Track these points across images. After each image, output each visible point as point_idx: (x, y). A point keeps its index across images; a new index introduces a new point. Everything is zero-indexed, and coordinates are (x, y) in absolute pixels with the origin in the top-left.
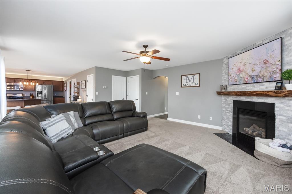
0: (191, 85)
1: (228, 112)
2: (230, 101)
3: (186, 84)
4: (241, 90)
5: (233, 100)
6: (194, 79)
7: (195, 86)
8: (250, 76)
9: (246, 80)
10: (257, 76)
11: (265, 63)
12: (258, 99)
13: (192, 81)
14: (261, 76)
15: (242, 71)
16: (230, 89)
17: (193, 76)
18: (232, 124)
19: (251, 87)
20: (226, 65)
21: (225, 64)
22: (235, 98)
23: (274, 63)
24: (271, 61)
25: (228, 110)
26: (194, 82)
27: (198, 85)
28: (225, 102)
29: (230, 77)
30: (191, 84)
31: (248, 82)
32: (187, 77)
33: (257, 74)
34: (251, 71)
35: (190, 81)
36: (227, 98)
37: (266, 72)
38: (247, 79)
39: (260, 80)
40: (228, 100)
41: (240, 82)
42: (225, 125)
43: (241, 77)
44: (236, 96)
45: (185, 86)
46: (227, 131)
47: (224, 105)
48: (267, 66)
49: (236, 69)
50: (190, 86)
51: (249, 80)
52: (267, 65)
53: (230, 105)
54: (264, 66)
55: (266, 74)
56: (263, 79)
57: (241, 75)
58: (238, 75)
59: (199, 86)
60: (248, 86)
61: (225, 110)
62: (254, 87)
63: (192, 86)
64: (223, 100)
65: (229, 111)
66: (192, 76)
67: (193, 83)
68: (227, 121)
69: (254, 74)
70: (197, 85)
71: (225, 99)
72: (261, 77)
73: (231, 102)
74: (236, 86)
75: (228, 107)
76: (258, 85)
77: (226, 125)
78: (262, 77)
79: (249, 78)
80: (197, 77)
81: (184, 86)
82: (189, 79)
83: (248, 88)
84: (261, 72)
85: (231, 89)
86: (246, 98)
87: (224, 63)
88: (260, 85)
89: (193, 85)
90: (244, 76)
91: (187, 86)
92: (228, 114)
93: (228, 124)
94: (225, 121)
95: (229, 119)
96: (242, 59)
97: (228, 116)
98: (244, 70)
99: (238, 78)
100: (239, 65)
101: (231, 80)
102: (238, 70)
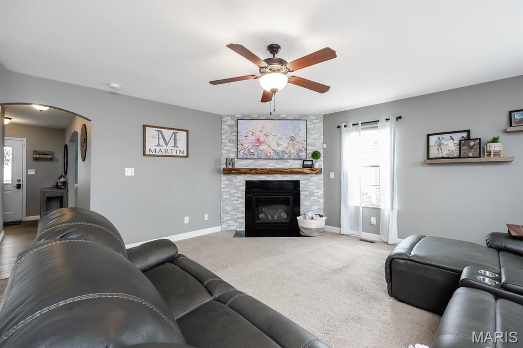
0: (170, 152)
1: (236, 199)
2: (239, 182)
3: (158, 149)
4: (259, 166)
5: (246, 181)
6: (175, 140)
7: (178, 154)
8: (274, 150)
9: (269, 155)
10: (283, 152)
11: (292, 140)
13: (172, 143)
14: (287, 152)
15: (263, 143)
16: (239, 165)
17: (175, 134)
18: (244, 216)
19: (274, 164)
20: (229, 127)
21: (227, 125)
22: (250, 177)
23: (300, 142)
24: (298, 139)
25: (235, 197)
26: (175, 146)
27: (185, 154)
28: (228, 184)
29: (240, 147)
30: (169, 149)
31: (271, 158)
32: (158, 131)
33: (283, 150)
34: (275, 144)
35: (167, 144)
36: (233, 178)
37: (293, 149)
38: (270, 153)
39: (286, 156)
40: (234, 181)
41: (259, 156)
42: (228, 220)
43: (262, 150)
45: (154, 153)
46: (234, 228)
47: (227, 190)
48: (294, 144)
49: (252, 138)
50: (167, 154)
51: (272, 155)
52: (294, 142)
53: (240, 188)
54: (291, 142)
55: (292, 151)
56: (290, 156)
57: (261, 148)
58: (256, 146)
59: (187, 156)
60: (270, 162)
61: (228, 197)
62: (278, 163)
63: (170, 154)
64: (223, 182)
65: (238, 197)
66: (172, 131)
67: (175, 148)
68: (234, 213)
69: (279, 149)
70: (182, 155)
71: (227, 180)
72: (287, 154)
73: (241, 184)
74: (251, 161)
75: (235, 191)
76: (282, 161)
77: (231, 220)
78: (289, 154)
79: (273, 153)
80: (182, 136)
81: (151, 153)
82: (164, 139)
83: (270, 164)
84: (287, 147)
85: (241, 164)
87: (226, 123)
88: (284, 162)
89: (174, 154)
90: (266, 149)
91: (160, 153)
92: (234, 202)
93: (236, 217)
94: (228, 215)
95: (238, 209)
96: (262, 128)
97: (235, 205)
98: (266, 142)
99: (256, 151)
100: (258, 133)
101: (242, 151)
102: (255, 140)
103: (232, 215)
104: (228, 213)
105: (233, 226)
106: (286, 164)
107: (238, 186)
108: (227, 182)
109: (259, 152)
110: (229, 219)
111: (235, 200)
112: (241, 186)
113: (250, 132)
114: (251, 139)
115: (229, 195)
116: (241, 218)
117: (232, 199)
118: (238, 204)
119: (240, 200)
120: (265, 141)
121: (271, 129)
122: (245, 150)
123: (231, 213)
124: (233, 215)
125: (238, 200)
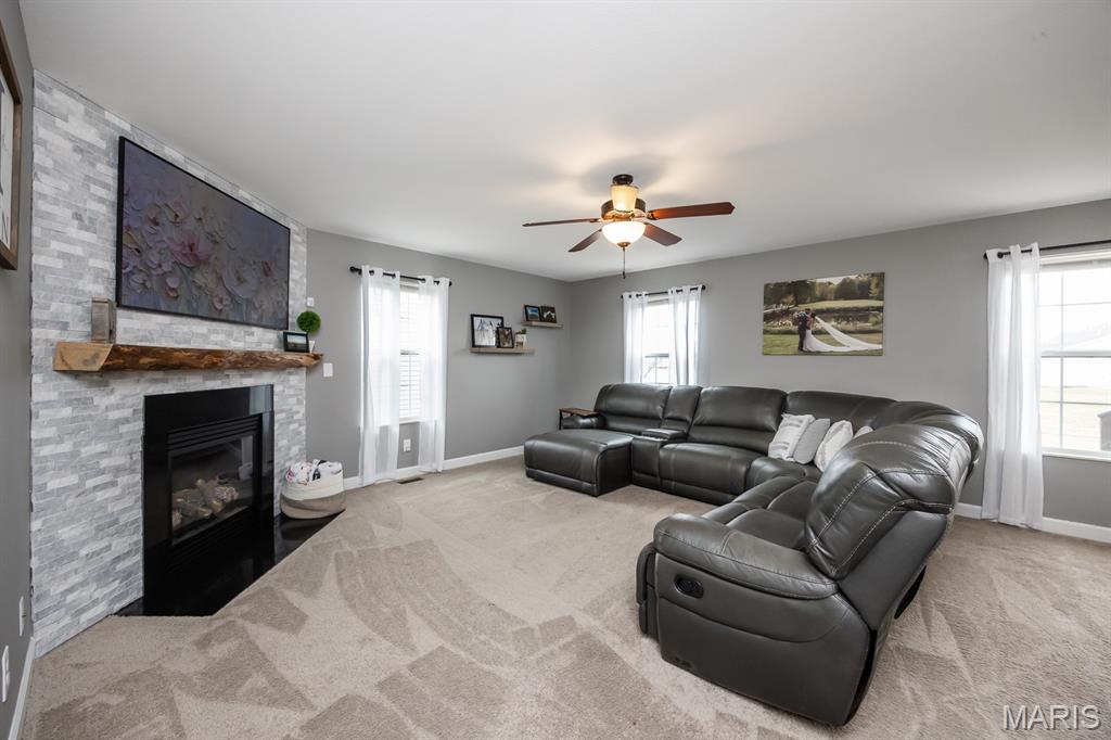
1: (107, 478)
2: (118, 407)
4: (185, 342)
5: (147, 399)
8: (229, 294)
9: (219, 306)
10: (249, 302)
11: (265, 271)
12: (242, 376)
14: (257, 305)
15: (205, 263)
16: (122, 331)
22: (156, 381)
23: (278, 282)
24: (276, 273)
25: (102, 472)
28: (74, 419)
29: (131, 259)
31: (222, 317)
33: (248, 296)
34: (233, 275)
37: (266, 297)
38: (221, 301)
41: (195, 305)
43: (200, 287)
44: (159, 375)
47: (63, 448)
48: (269, 284)
49: (174, 235)
51: (226, 308)
52: (268, 279)
53: (124, 429)
55: (265, 304)
56: (260, 314)
57: (200, 279)
58: (184, 269)
61: (72, 480)
62: (231, 335)
68: (99, 545)
69: (242, 292)
72: (256, 309)
73: (129, 413)
75: (103, 448)
76: (242, 330)
78: (259, 311)
79: (226, 301)
83: (214, 337)
84: (257, 290)
85: (126, 330)
86: (206, 379)
90: (211, 284)
92: (100, 496)
93: (108, 557)
94: (75, 564)
95: (116, 521)
96: (204, 209)
97: (102, 507)
98: (212, 260)
99: (184, 285)
100: (190, 225)
101: (138, 278)
102: (183, 244)
103: (88, 557)
104: (74, 556)
105: (96, 602)
106: (248, 339)
107: (118, 423)
108: (67, 412)
109: (194, 291)
110: (76, 579)
111: (104, 486)
112: (127, 421)
113: (166, 210)
114: (171, 239)
115: (74, 470)
116: (128, 554)
117: (90, 483)
118: (118, 498)
119: (123, 480)
120: (209, 256)
121: (224, 223)
122: (149, 276)
123: (84, 552)
124: (94, 554)
125: (114, 484)
